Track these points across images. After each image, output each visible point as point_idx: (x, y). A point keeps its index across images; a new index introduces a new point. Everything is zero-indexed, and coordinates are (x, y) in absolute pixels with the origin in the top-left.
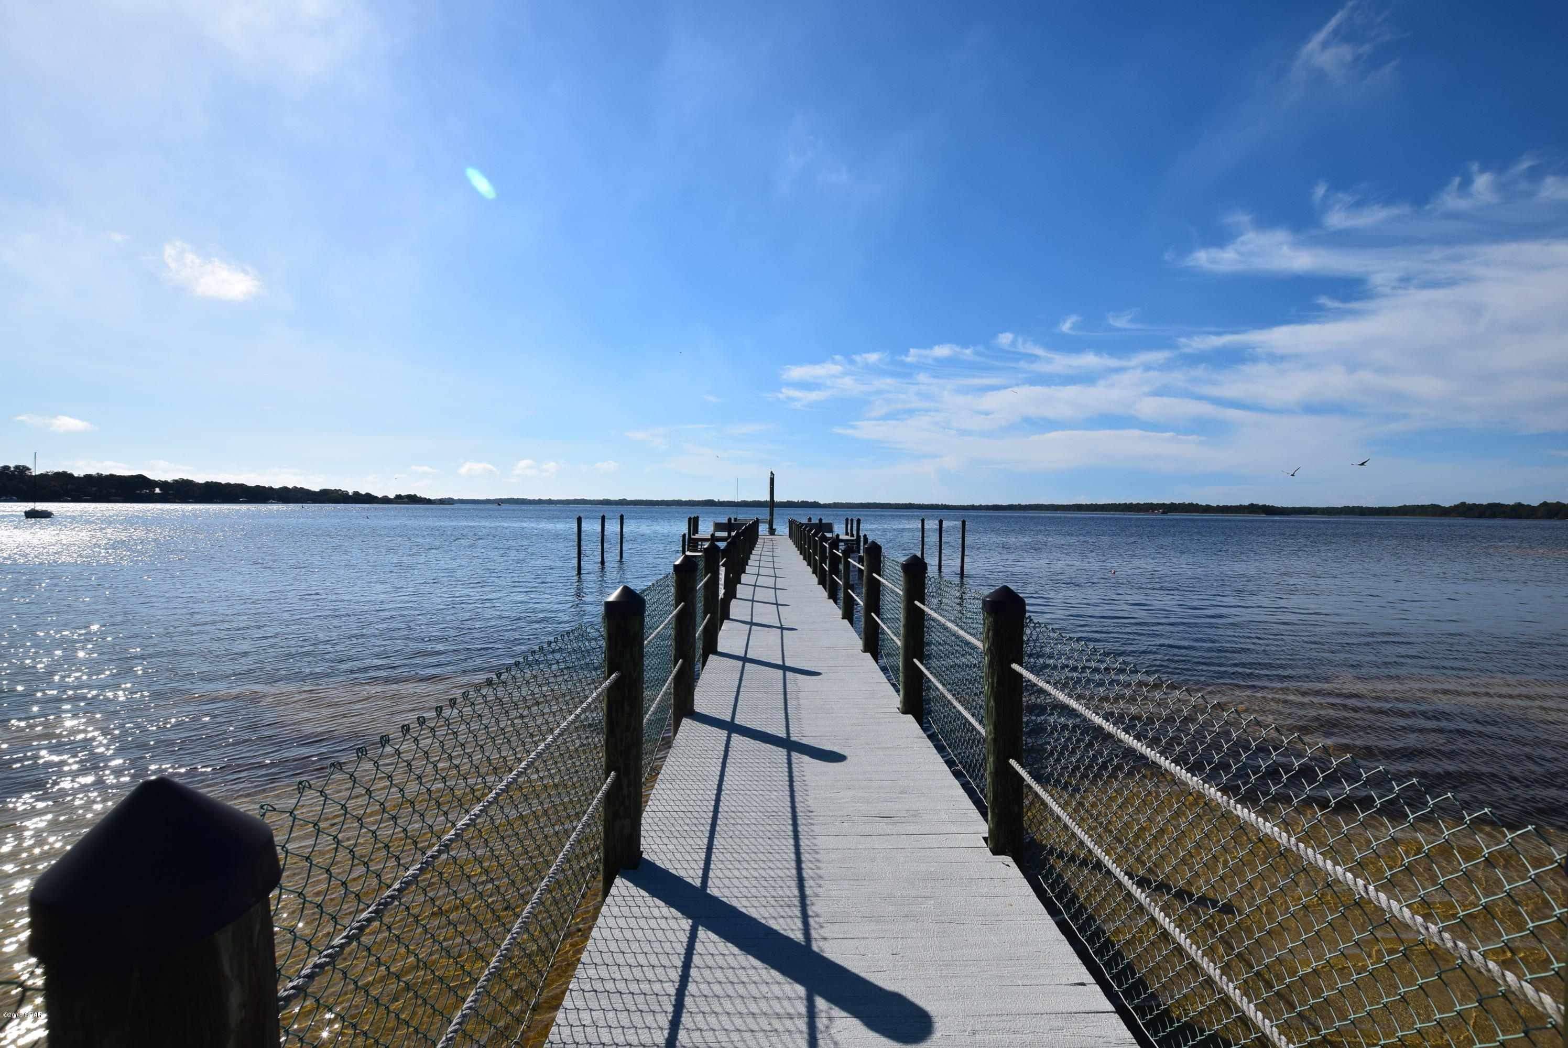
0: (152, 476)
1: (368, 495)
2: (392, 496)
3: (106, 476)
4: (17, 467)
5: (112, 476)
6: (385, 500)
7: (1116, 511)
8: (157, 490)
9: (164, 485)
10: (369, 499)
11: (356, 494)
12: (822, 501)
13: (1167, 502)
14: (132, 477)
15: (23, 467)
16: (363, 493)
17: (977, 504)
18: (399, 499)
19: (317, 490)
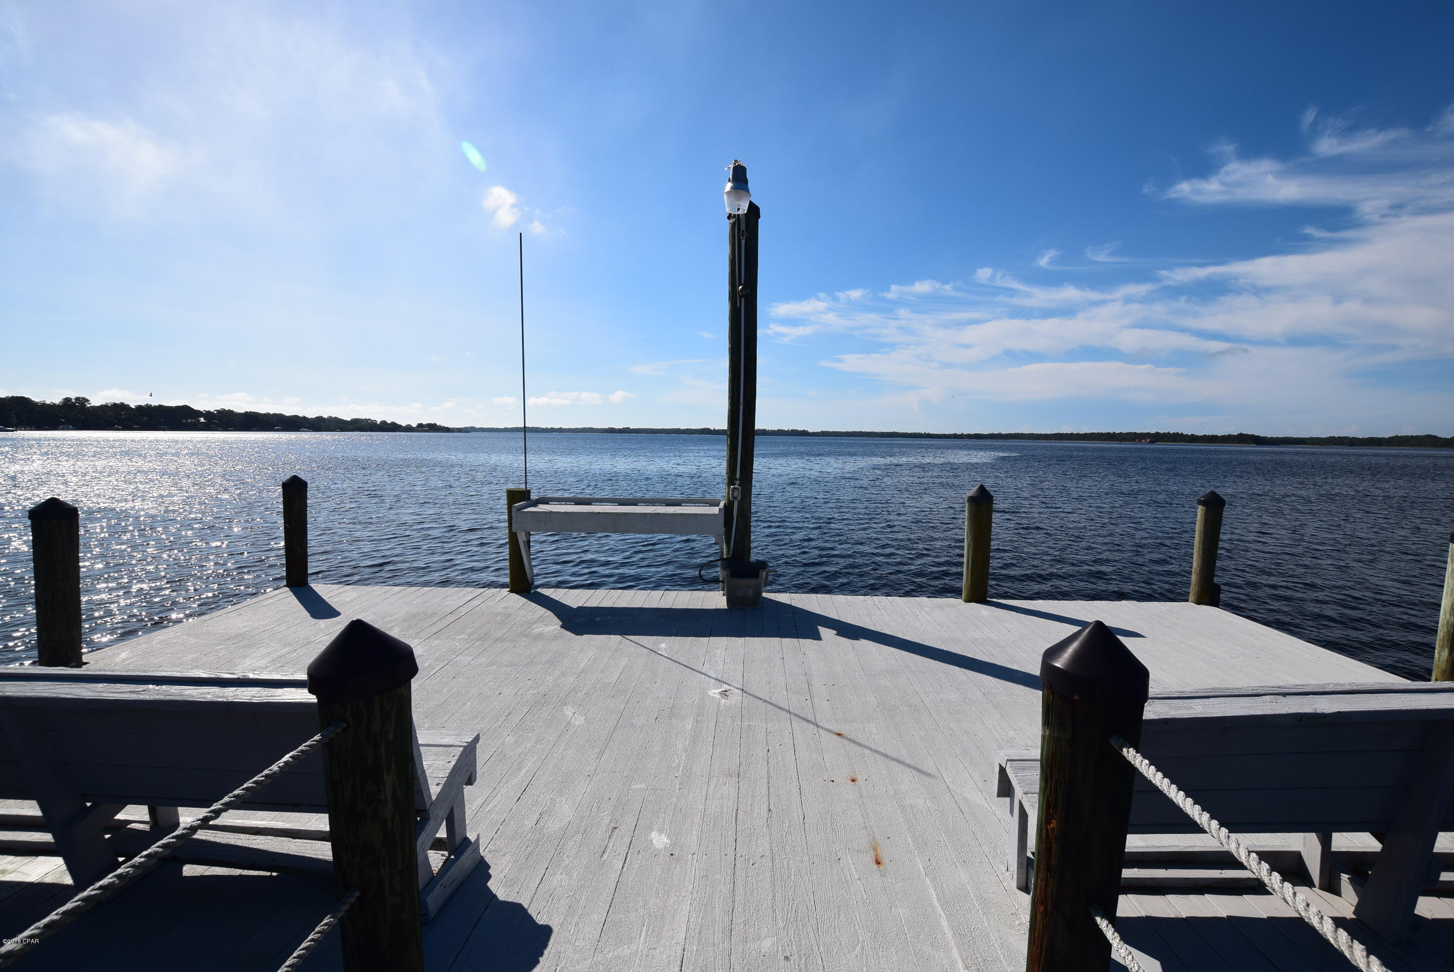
0: (196, 407)
1: (393, 424)
2: (414, 425)
3: (155, 407)
4: (77, 399)
5: (160, 406)
6: (409, 429)
7: (1099, 440)
8: (202, 420)
9: (208, 415)
10: (394, 427)
11: (384, 423)
12: (811, 430)
13: (1153, 431)
14: (178, 407)
15: (83, 398)
16: (389, 422)
17: (959, 433)
18: (421, 428)
19: (349, 419)
